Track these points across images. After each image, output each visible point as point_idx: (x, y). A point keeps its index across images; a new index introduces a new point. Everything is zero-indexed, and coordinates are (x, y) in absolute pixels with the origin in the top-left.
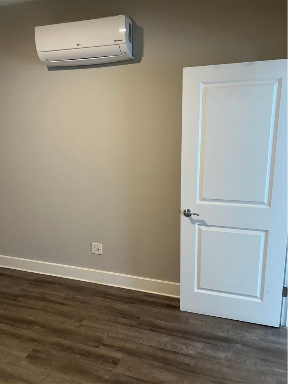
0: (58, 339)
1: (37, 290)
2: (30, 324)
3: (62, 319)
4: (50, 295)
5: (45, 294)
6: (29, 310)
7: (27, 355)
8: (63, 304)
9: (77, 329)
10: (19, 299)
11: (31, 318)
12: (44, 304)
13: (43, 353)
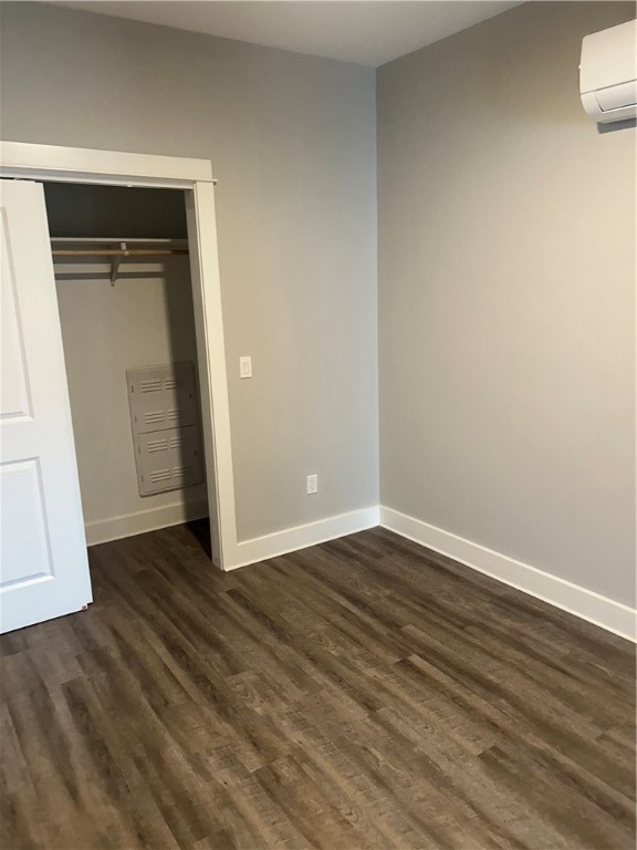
0: (547, 746)
1: (508, 622)
2: (490, 689)
3: (560, 705)
4: (534, 640)
5: (523, 635)
6: (488, 658)
7: (481, 752)
8: (564, 672)
9: (595, 743)
10: (470, 629)
11: (491, 677)
12: (520, 656)
13: (513, 762)
